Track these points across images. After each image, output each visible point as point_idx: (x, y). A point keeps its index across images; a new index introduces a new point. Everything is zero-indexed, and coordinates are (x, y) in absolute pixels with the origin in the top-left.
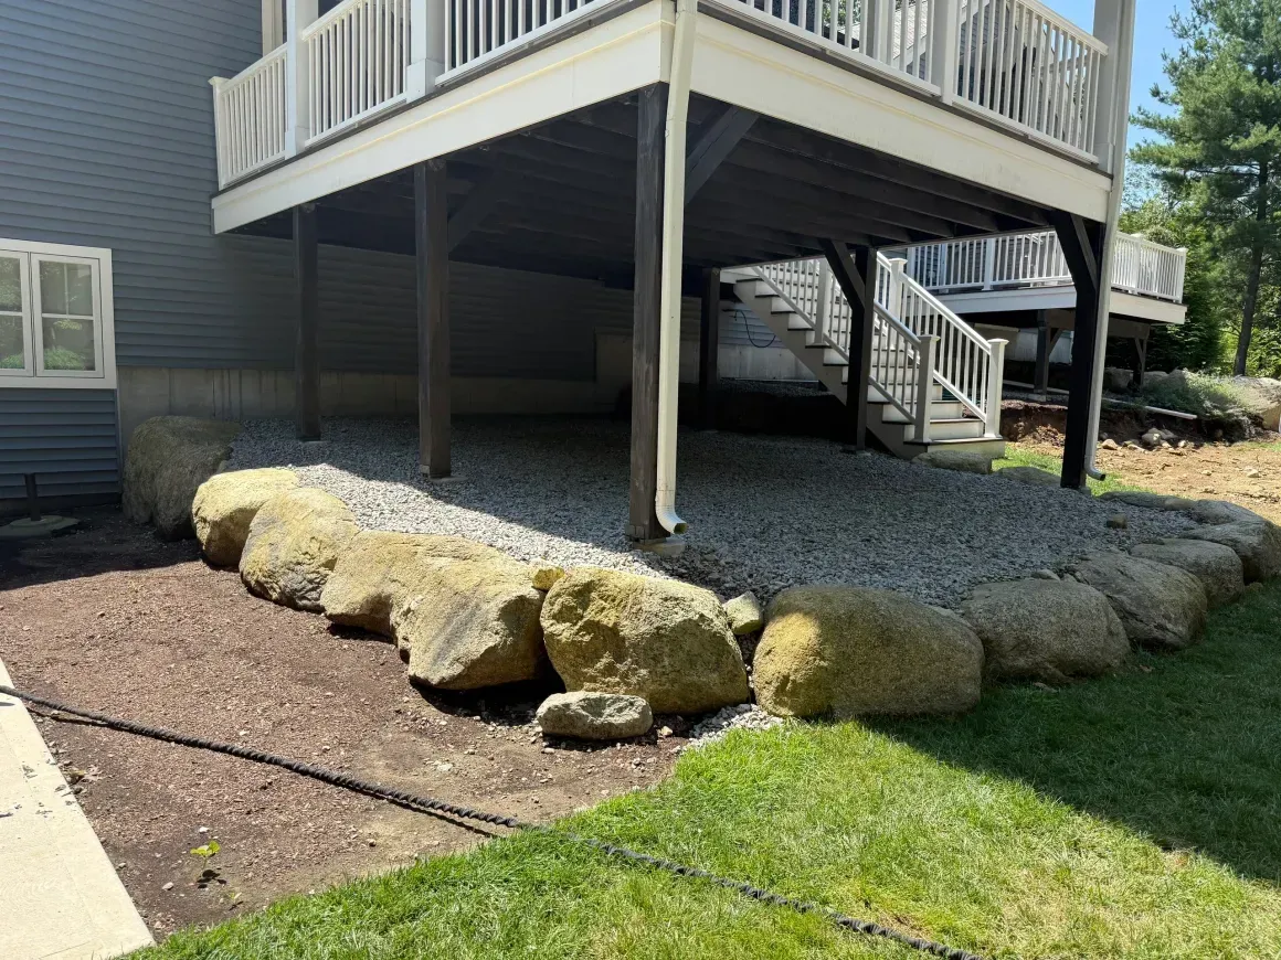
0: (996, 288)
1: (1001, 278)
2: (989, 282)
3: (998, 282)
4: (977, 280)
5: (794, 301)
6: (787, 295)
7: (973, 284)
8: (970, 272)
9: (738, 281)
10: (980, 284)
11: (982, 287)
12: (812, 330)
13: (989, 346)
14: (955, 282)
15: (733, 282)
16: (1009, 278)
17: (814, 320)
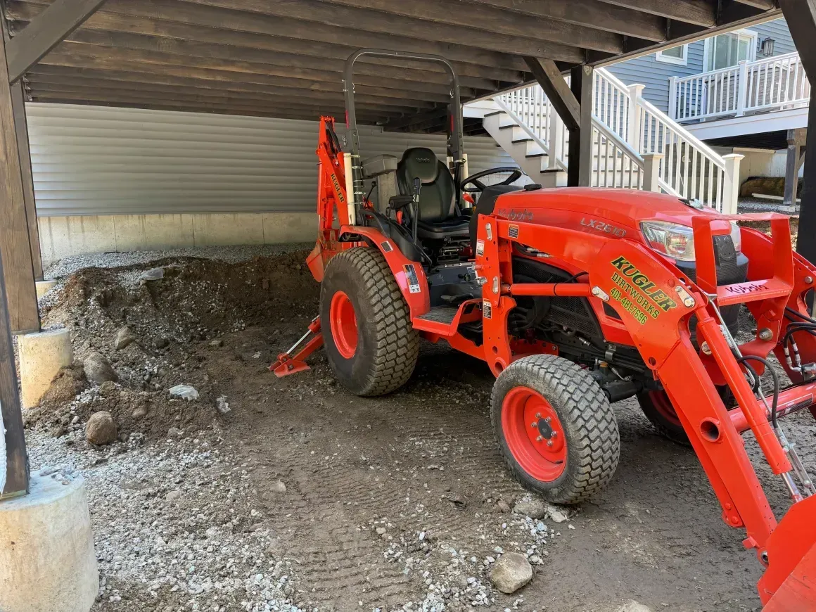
0: (748, 114)
1: (753, 105)
2: (742, 109)
3: (750, 108)
4: (731, 108)
5: (531, 130)
6: (526, 125)
7: (727, 112)
8: (724, 102)
9: (485, 116)
10: (734, 111)
11: (736, 114)
12: (546, 155)
13: (724, 162)
14: (711, 111)
15: (481, 116)
16: (760, 103)
17: (548, 146)
